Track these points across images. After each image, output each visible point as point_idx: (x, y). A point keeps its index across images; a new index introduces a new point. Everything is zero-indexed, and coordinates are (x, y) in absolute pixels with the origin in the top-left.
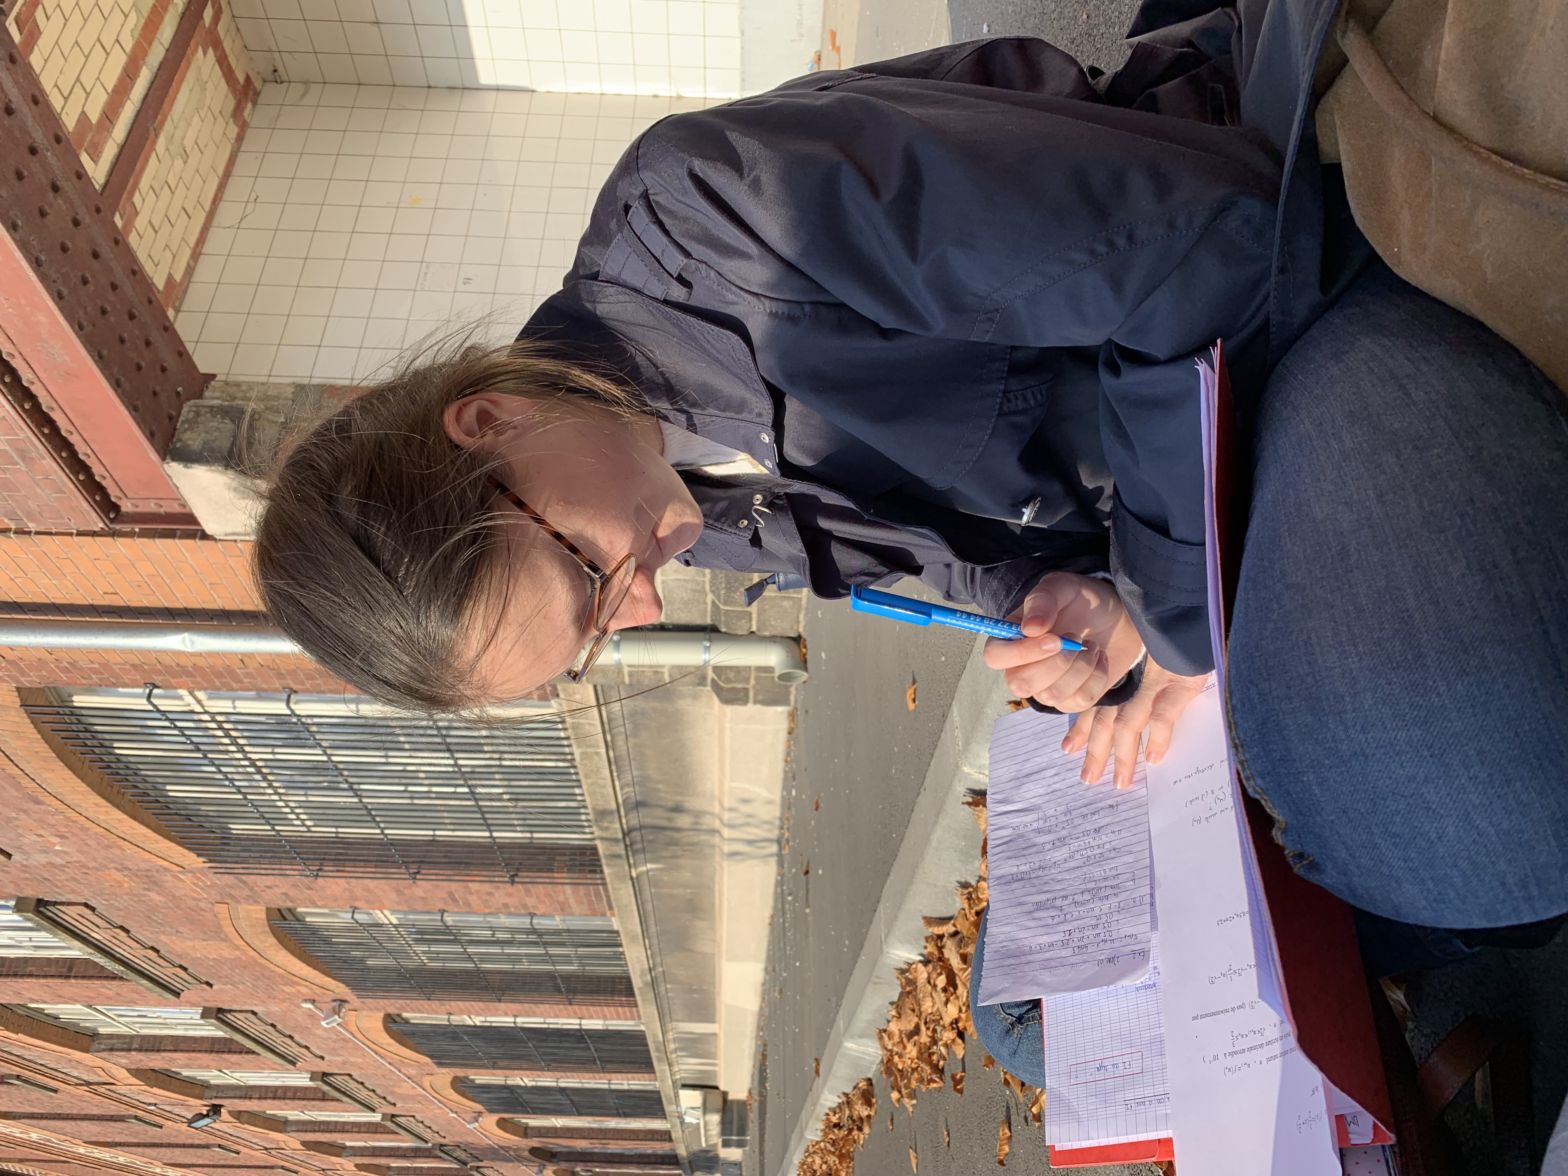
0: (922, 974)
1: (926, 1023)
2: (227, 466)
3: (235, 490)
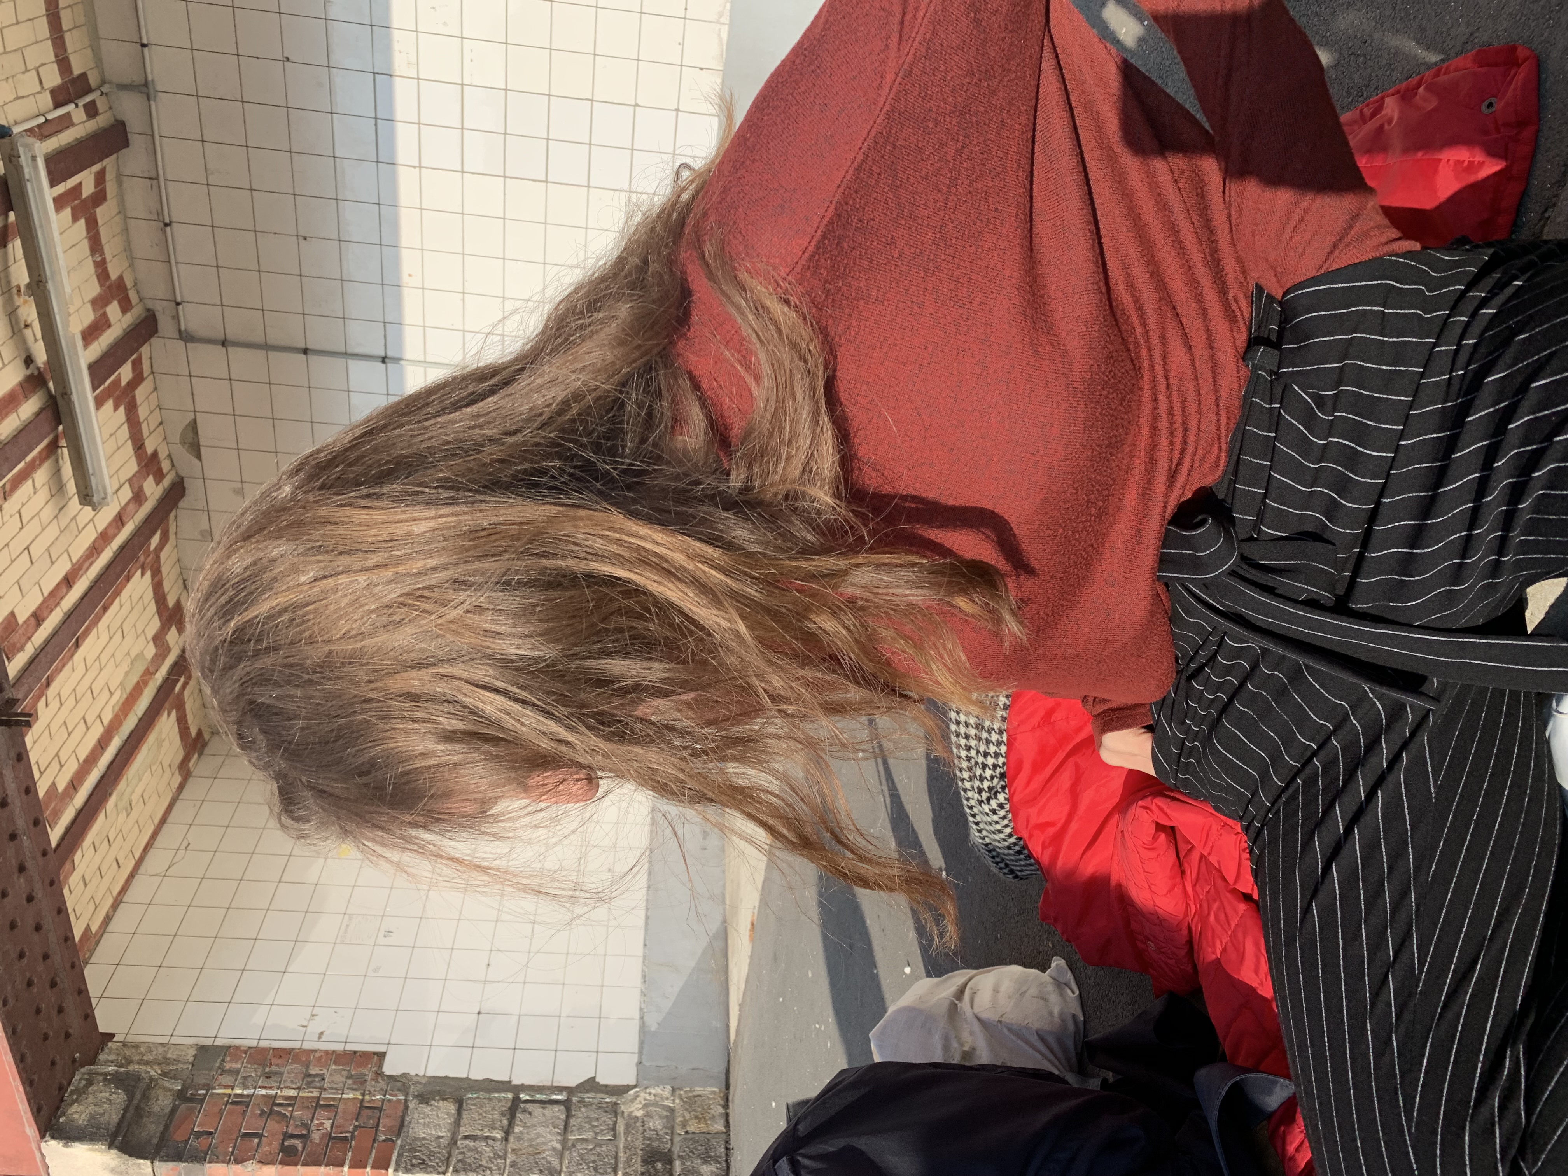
2: (110, 1146)
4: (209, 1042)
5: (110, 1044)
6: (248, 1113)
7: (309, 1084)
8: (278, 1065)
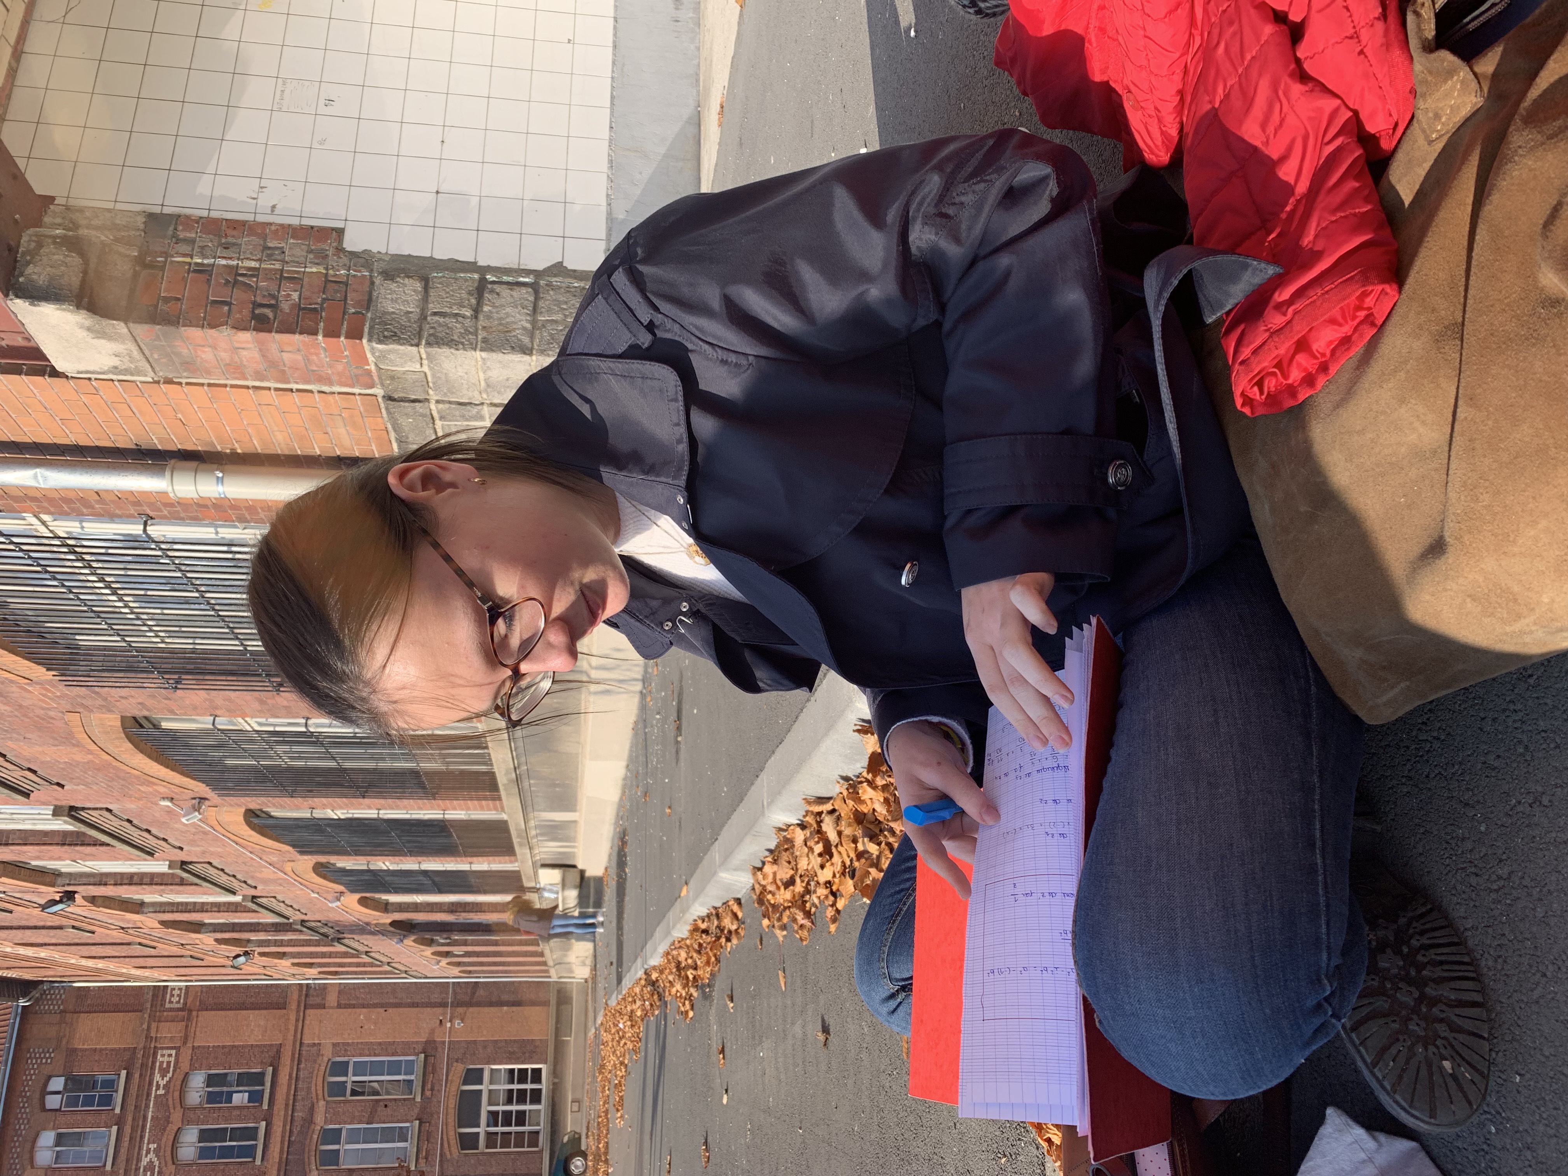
0: (799, 836)
1: (801, 876)
2: (79, 306)
3: (89, 329)
4: (157, 210)
5: (52, 207)
6: (213, 282)
7: (270, 257)
8: (233, 236)
